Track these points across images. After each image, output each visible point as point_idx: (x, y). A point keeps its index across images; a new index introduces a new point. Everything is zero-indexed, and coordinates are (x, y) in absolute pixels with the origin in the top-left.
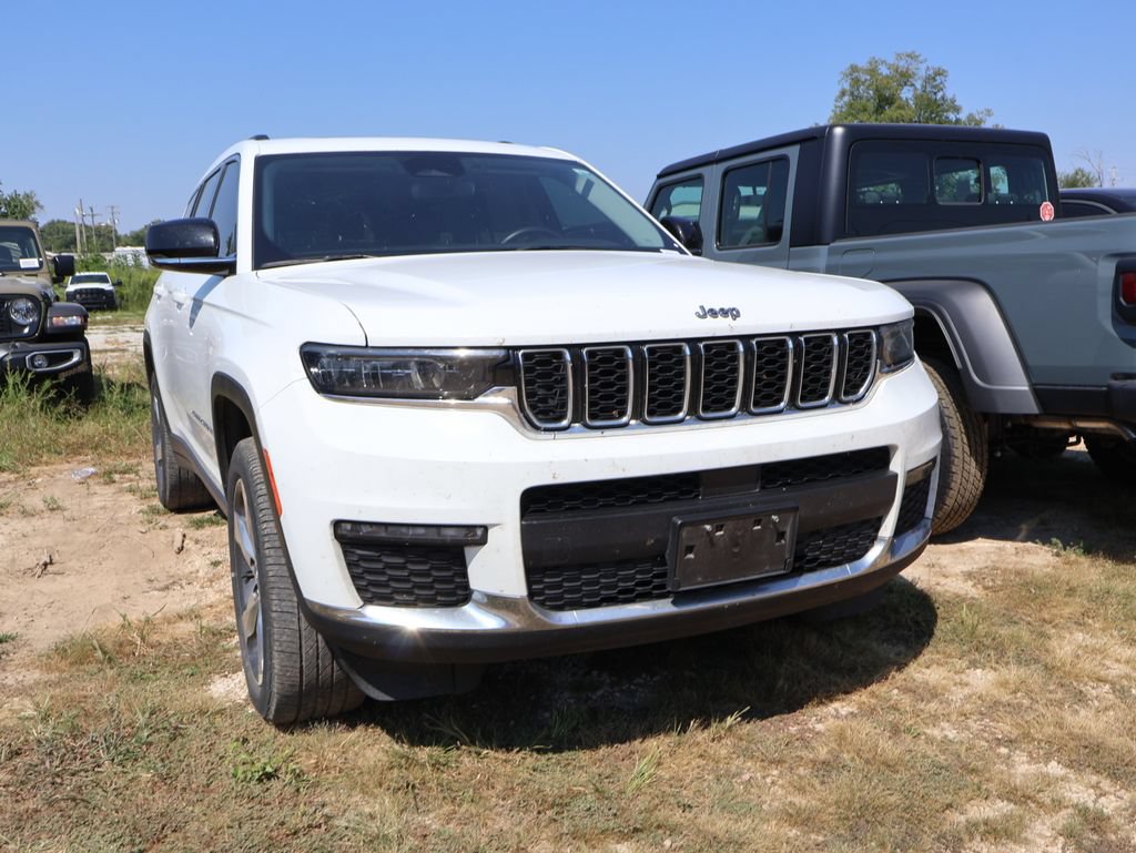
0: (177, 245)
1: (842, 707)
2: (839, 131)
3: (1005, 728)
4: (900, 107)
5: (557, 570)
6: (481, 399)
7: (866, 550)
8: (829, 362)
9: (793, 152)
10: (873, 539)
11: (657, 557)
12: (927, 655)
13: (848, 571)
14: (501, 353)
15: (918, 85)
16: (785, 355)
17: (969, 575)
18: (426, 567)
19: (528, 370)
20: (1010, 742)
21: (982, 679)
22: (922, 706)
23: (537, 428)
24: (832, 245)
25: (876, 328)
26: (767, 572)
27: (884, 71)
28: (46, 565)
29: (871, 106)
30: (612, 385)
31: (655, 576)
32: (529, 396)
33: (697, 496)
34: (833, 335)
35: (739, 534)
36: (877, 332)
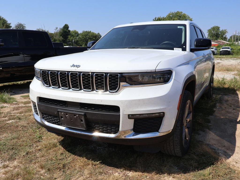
6: (39, 79)
8: (103, 81)
10: (118, 130)
14: (40, 70)
16: (90, 77)
19: (42, 74)
23: (45, 86)
30: (54, 79)
32: (43, 79)
33: (66, 106)
34: (104, 74)
35: (71, 117)
36: (121, 75)
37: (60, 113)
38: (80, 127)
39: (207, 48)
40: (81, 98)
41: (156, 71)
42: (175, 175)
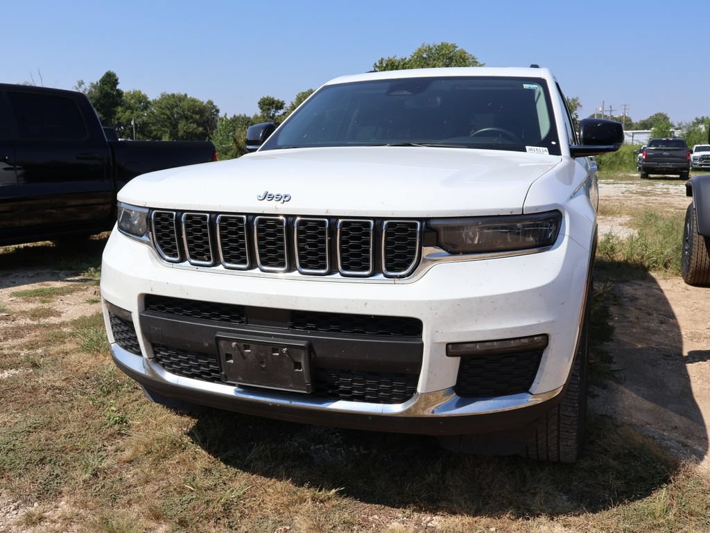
6: (143, 238)
8: (368, 243)
14: (147, 211)
16: (322, 233)
19: (157, 223)
23: (165, 259)
30: (201, 239)
32: (157, 238)
33: (243, 322)
34: (372, 222)
35: (262, 355)
36: (424, 223)
37: (222, 344)
38: (291, 386)
39: (612, 147)
40: (297, 297)
41: (524, 213)
42: (570, 518)
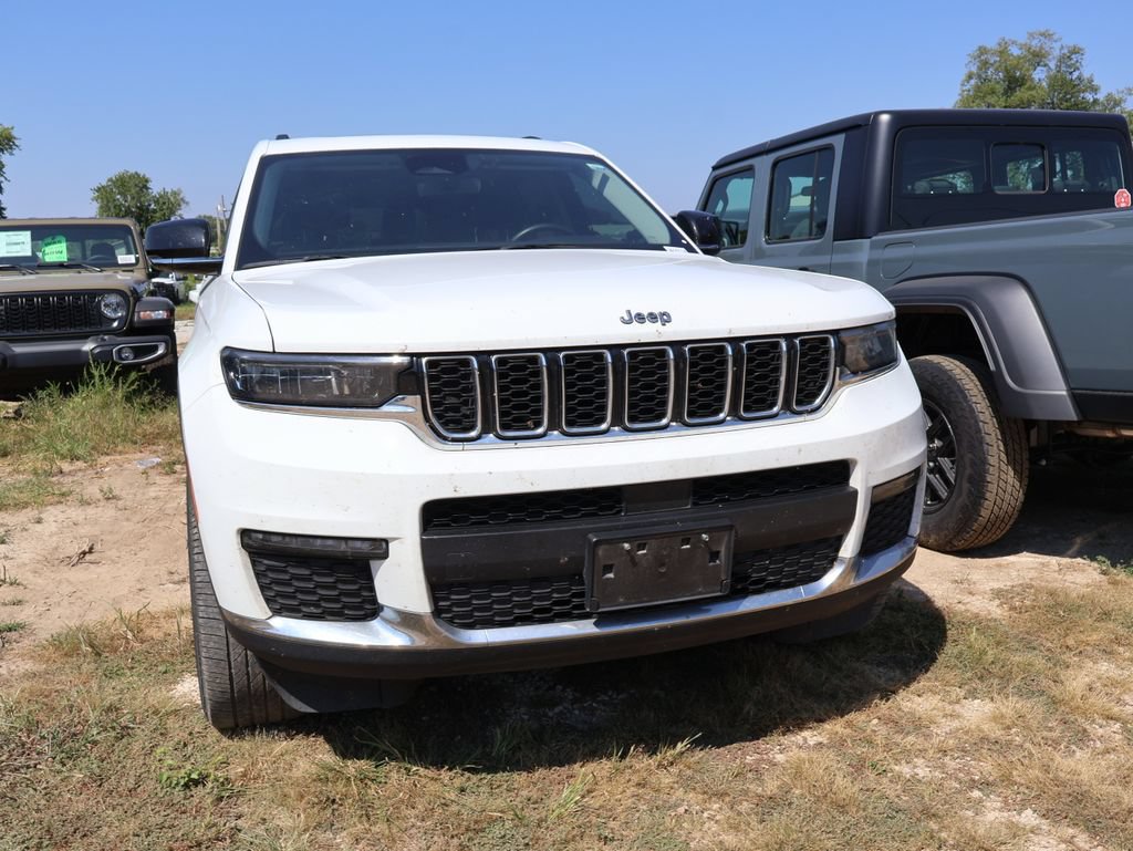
0: (171, 245)
1: (811, 736)
2: (885, 118)
3: (986, 767)
4: (1030, 88)
5: (465, 586)
6: (386, 408)
7: (825, 571)
8: (777, 369)
9: (838, 141)
10: (832, 560)
11: (574, 575)
12: (923, 682)
13: (802, 594)
14: (405, 360)
15: (1052, 65)
16: (723, 362)
17: (998, 594)
18: (331, 580)
19: (432, 378)
20: (986, 785)
21: (977, 712)
22: (898, 738)
23: (445, 439)
24: (874, 238)
25: (835, 332)
26: (700, 593)
27: (1015, 51)
28: (84, 553)
29: (1000, 88)
30: (525, 394)
31: (574, 595)
32: (434, 405)
33: (619, 512)
34: (782, 341)
35: (665, 553)
36: (835, 337)
37: (601, 551)
